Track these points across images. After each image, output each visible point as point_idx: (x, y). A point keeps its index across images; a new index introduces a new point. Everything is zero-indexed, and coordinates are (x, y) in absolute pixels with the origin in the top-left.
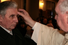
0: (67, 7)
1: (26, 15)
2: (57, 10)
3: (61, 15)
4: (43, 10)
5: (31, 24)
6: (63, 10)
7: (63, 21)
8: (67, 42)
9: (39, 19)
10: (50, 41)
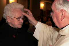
0: (62, 6)
1: (30, 15)
2: (53, 8)
3: (56, 13)
4: (44, 10)
5: (34, 23)
6: (58, 8)
7: (57, 18)
8: (60, 37)
9: (40, 17)
10: (49, 38)
